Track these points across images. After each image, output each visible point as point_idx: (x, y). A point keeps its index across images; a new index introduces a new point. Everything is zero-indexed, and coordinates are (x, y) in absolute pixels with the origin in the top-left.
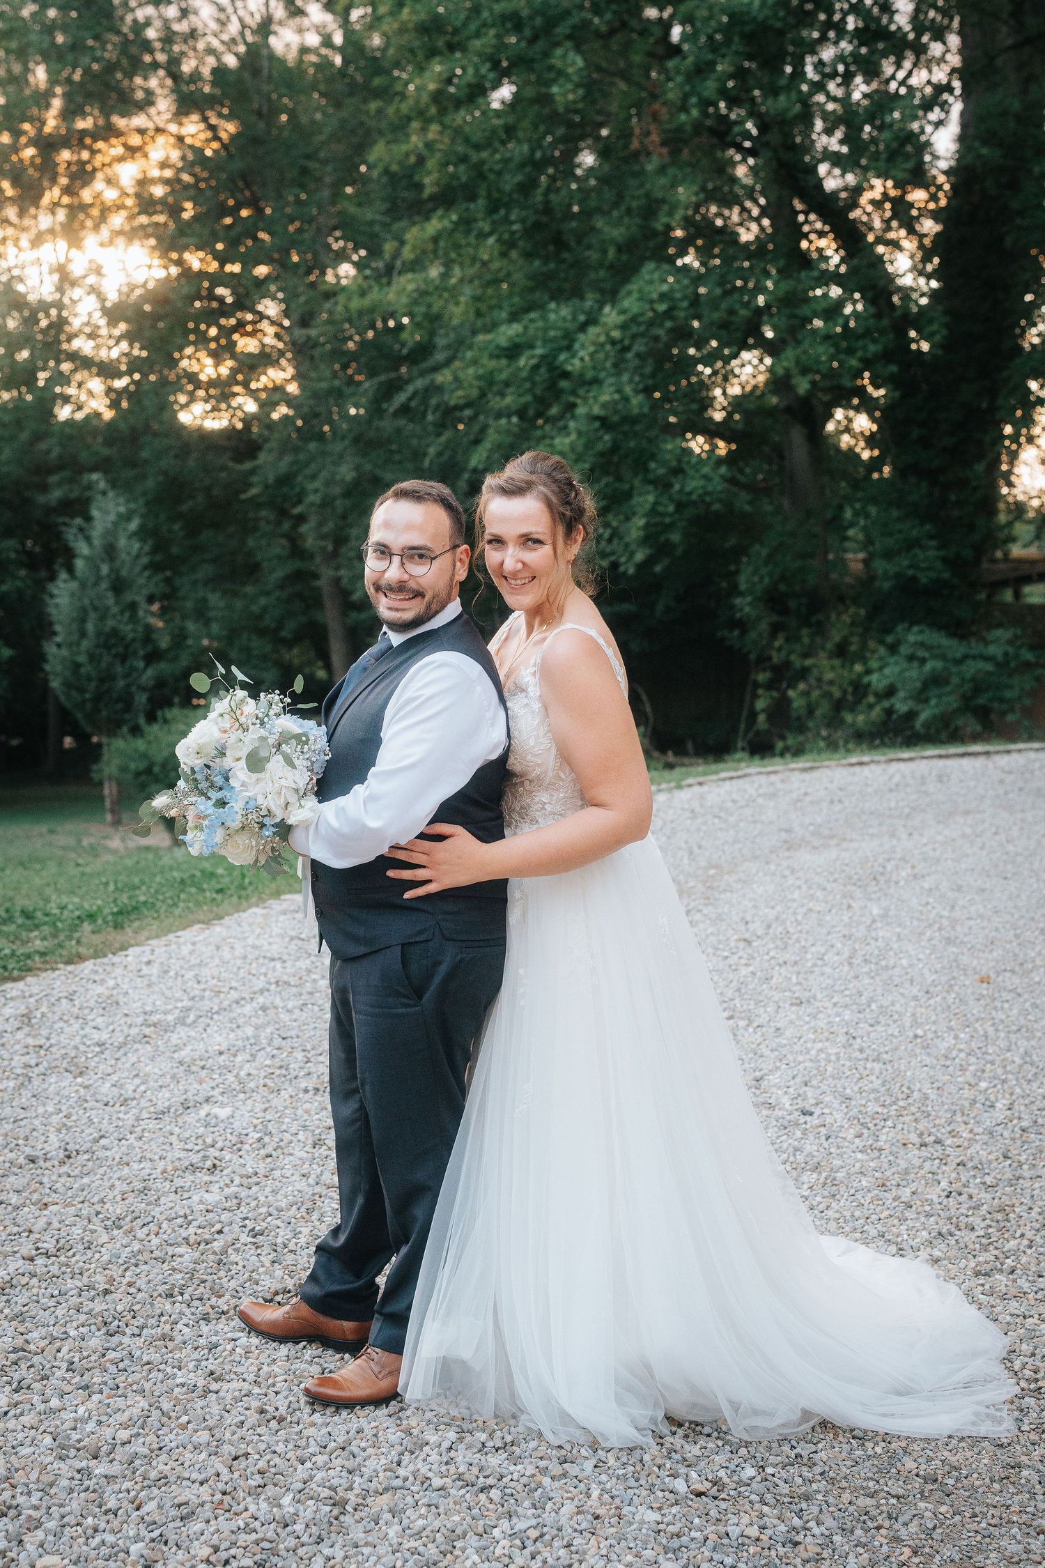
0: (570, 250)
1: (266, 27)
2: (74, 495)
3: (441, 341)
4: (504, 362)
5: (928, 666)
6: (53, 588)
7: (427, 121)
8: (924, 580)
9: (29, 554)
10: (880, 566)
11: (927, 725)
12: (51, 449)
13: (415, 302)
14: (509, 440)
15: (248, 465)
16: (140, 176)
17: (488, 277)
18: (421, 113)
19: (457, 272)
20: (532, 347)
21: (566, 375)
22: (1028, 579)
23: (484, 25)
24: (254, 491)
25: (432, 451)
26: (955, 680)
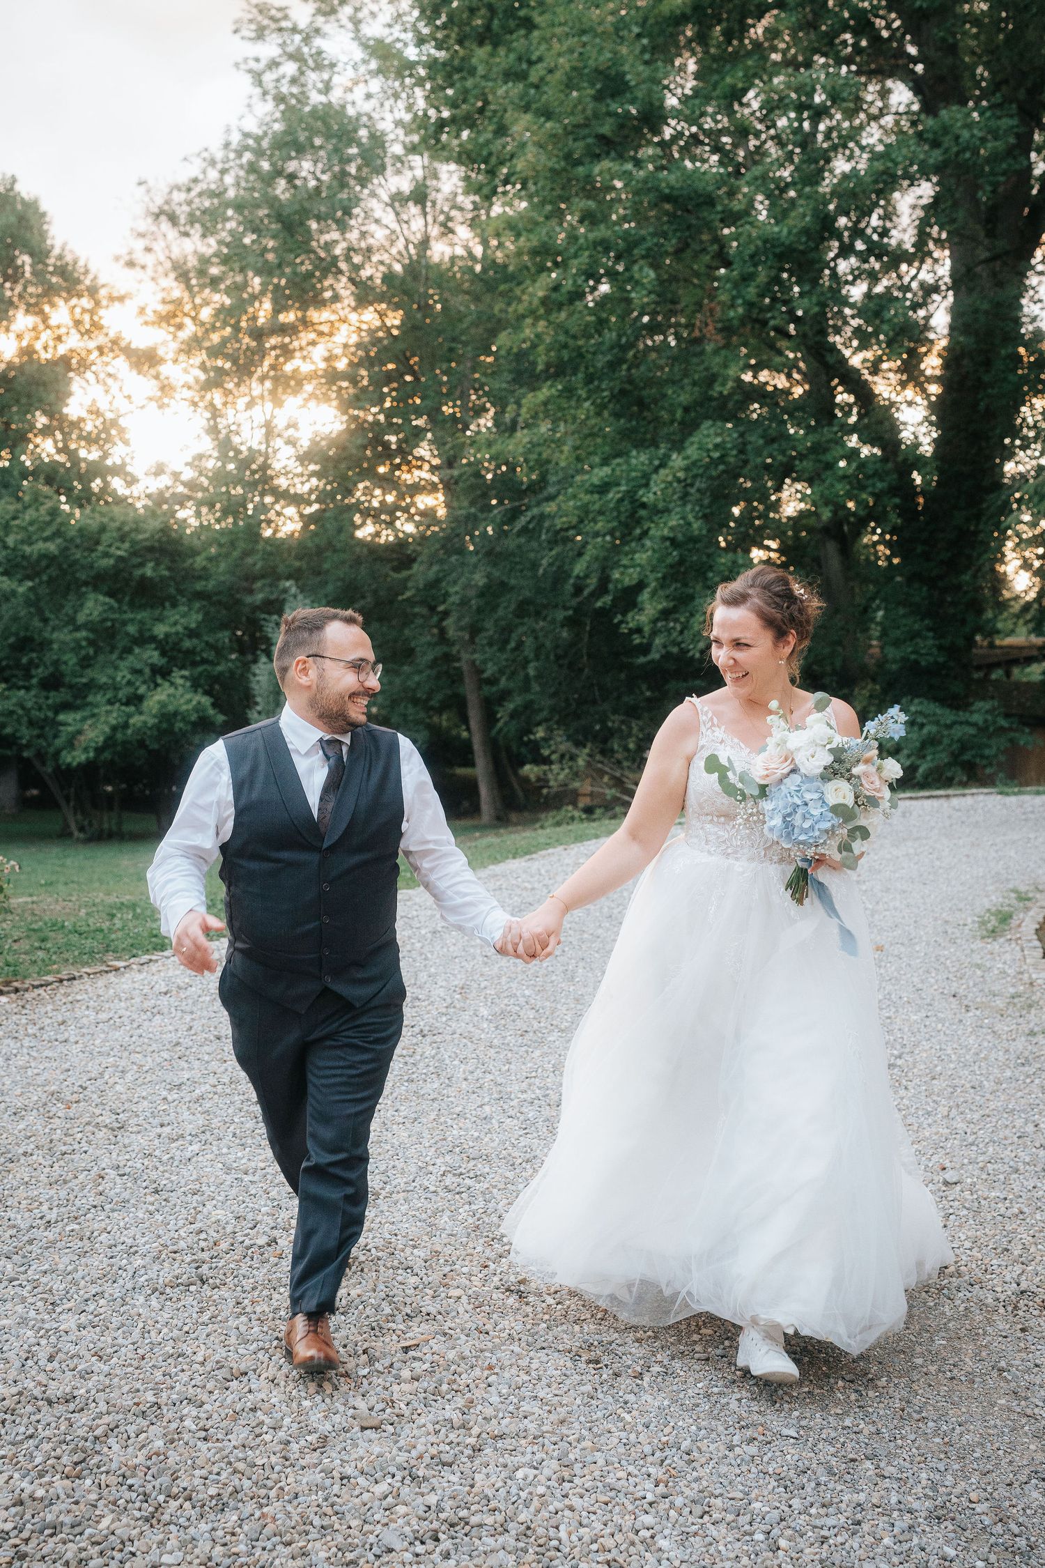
0: (649, 409)
1: (425, 243)
2: (273, 597)
3: (553, 479)
4: (596, 496)
5: (925, 731)
6: (256, 669)
7: (537, 319)
8: (923, 663)
9: (239, 640)
10: (892, 652)
11: (926, 777)
12: (256, 563)
13: (530, 451)
14: (603, 554)
15: (405, 574)
16: (326, 354)
17: (586, 431)
18: (532, 312)
19: (562, 427)
20: (618, 485)
21: (644, 506)
22: (1015, 662)
23: (580, 249)
24: (408, 594)
25: (544, 562)
26: (946, 741)
